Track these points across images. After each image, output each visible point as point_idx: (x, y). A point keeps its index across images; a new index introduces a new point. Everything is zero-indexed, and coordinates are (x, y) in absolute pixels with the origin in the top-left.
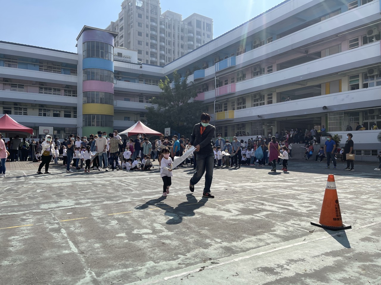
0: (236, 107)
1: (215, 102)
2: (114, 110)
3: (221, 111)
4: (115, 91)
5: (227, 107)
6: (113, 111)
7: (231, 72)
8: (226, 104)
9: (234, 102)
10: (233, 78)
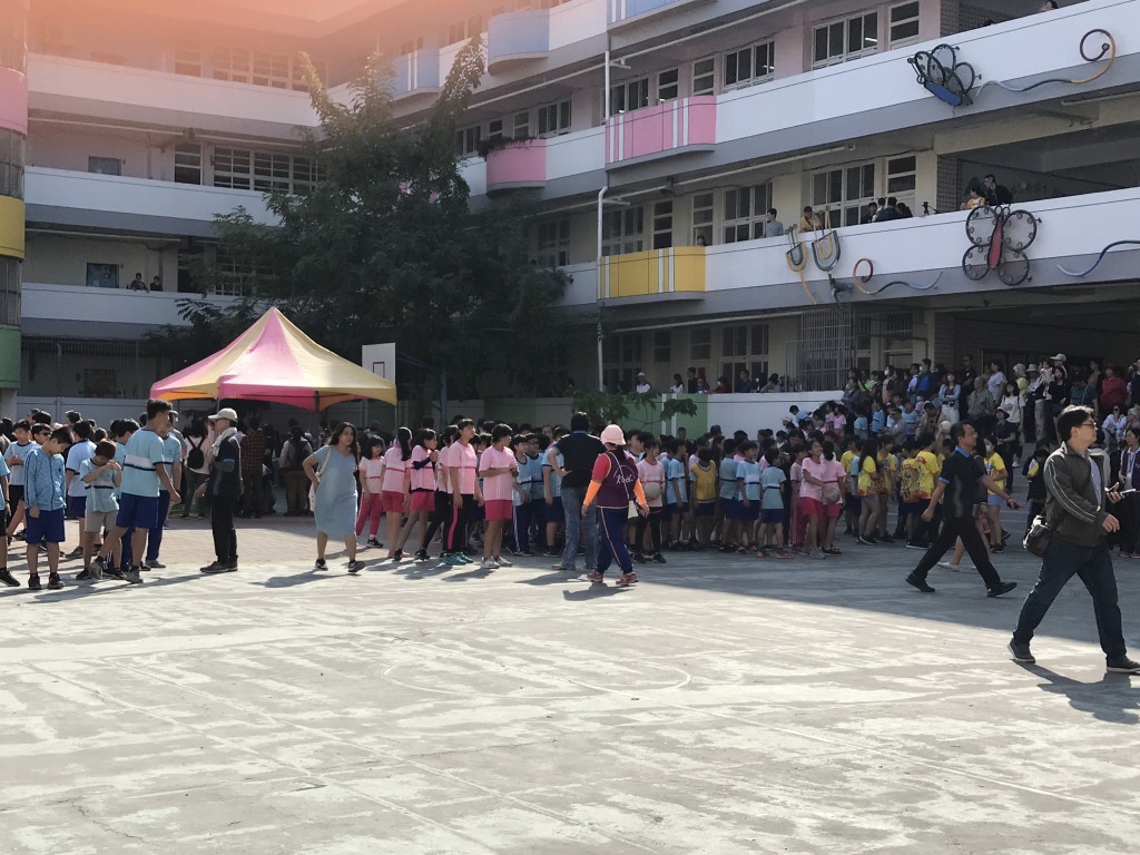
0: (719, 224)
1: (605, 196)
2: (28, 224)
3: (640, 249)
4: (31, 112)
5: (667, 223)
6: (22, 230)
7: (693, 32)
8: (667, 208)
9: (708, 200)
10: (709, 66)
